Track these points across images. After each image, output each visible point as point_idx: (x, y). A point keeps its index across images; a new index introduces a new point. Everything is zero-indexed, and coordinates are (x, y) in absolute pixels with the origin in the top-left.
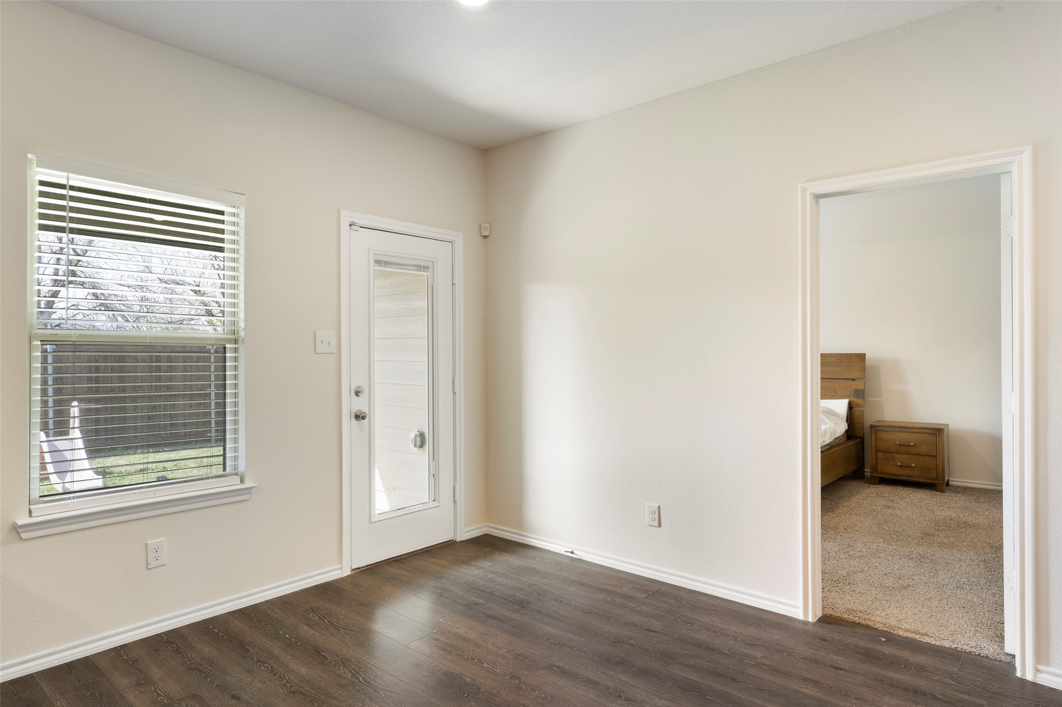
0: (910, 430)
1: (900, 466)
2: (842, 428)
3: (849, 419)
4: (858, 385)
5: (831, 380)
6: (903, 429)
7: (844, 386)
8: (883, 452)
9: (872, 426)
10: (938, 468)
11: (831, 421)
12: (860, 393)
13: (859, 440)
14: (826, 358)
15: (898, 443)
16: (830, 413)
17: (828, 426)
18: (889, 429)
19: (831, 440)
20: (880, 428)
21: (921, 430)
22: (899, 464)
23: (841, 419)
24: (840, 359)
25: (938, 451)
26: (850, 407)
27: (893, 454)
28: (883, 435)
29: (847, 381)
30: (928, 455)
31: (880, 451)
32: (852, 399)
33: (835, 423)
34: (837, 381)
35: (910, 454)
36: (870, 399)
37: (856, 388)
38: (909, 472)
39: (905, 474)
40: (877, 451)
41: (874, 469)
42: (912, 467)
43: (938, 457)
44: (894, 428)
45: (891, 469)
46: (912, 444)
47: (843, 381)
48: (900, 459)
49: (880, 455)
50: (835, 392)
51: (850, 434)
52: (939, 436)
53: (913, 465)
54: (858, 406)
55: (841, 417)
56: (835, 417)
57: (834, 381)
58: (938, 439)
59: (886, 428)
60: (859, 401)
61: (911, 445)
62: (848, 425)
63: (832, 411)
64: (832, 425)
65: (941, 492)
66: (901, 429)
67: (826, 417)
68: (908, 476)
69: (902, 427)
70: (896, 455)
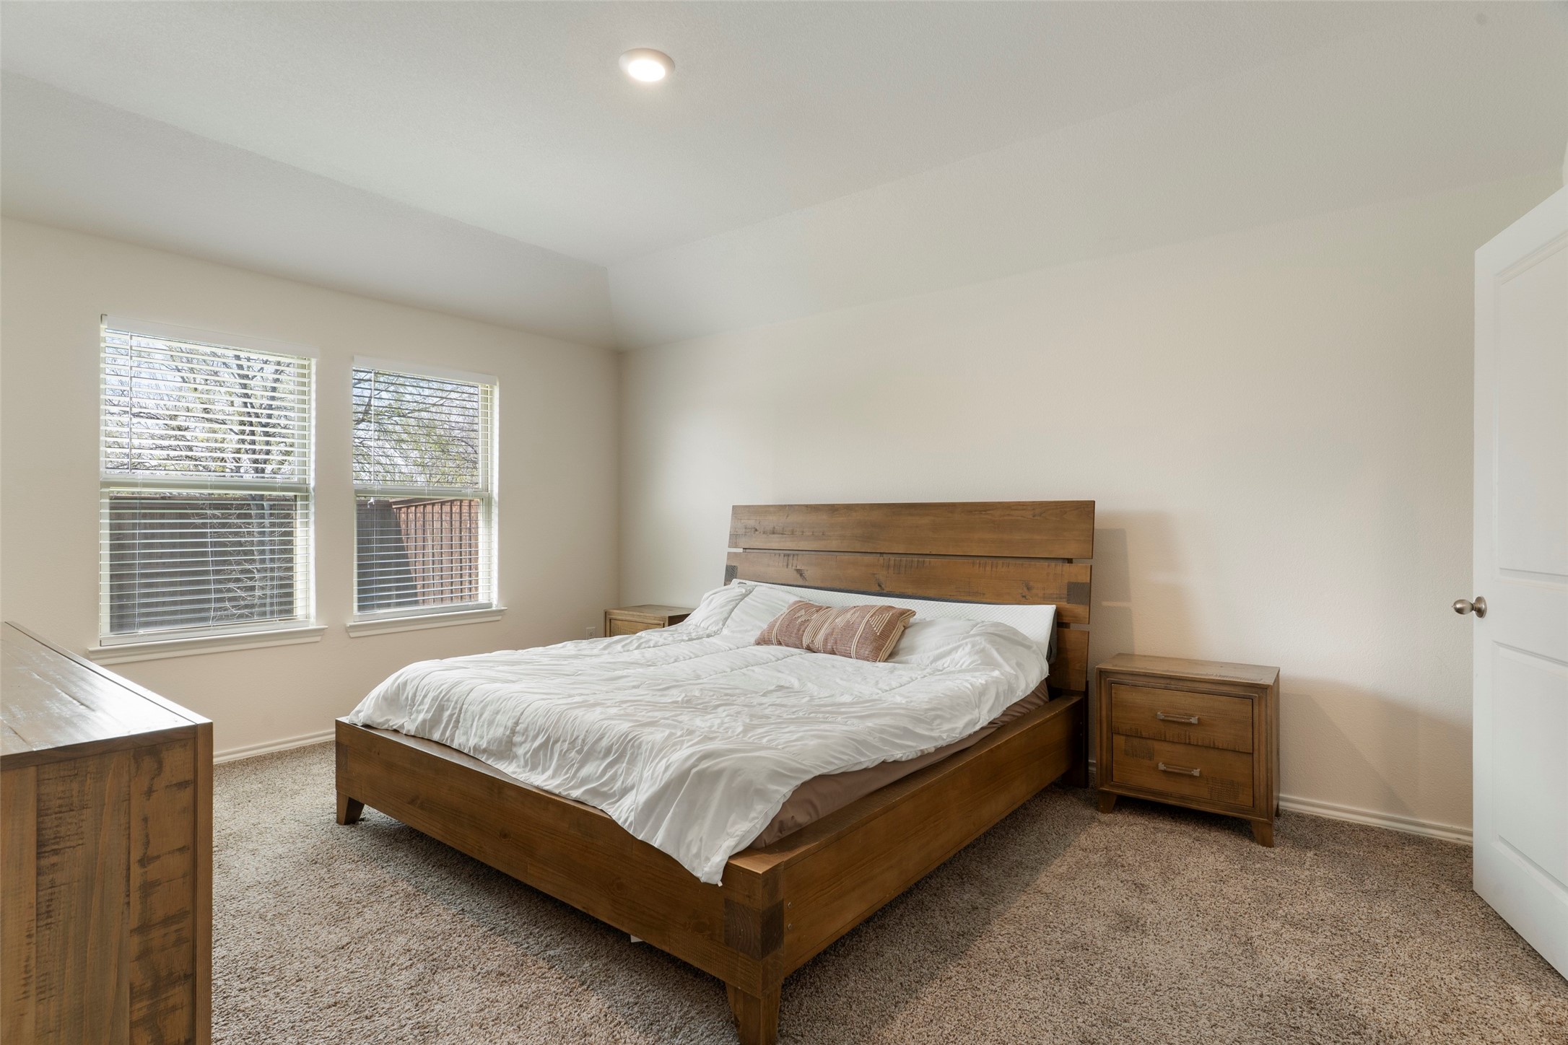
0: (1189, 684)
1: (1164, 772)
2: (1034, 672)
3: (1054, 651)
4: (1077, 573)
5: (1019, 562)
6: (1173, 682)
7: (1048, 574)
8: (1127, 735)
9: (1102, 673)
10: (1256, 783)
11: (1006, 660)
12: (1081, 592)
13: (1075, 700)
14: (1013, 513)
15: (1162, 717)
16: (1008, 639)
17: (996, 673)
18: (1141, 681)
19: (996, 714)
20: (1122, 677)
21: (1214, 687)
22: (1162, 767)
23: (1034, 652)
24: (1040, 515)
25: (1256, 741)
26: (1060, 623)
27: (1150, 742)
28: (1127, 696)
29: (1053, 564)
30: (1232, 751)
31: (1119, 734)
32: (1064, 604)
33: (1019, 665)
34: (1033, 562)
35: (1190, 744)
36: (1105, 603)
37: (1073, 580)
38: (1185, 789)
39: (1176, 791)
40: (1113, 731)
41: (1108, 774)
42: (1192, 776)
43: (1256, 755)
44: (1152, 680)
45: (1146, 780)
46: (1194, 720)
47: (1046, 563)
48: (1166, 755)
49: (1119, 741)
50: (1029, 589)
51: (1054, 686)
52: (1259, 705)
53: (1196, 773)
54: (1077, 619)
55: (1035, 648)
56: (1021, 649)
57: (1026, 562)
58: (1256, 711)
59: (1134, 678)
60: (1079, 610)
61: (1191, 724)
62: (1050, 666)
63: (1016, 632)
64: (1008, 669)
65: (1264, 845)
66: (1168, 681)
67: (997, 650)
68: (1182, 798)
69: (1171, 678)
70: (1157, 746)
